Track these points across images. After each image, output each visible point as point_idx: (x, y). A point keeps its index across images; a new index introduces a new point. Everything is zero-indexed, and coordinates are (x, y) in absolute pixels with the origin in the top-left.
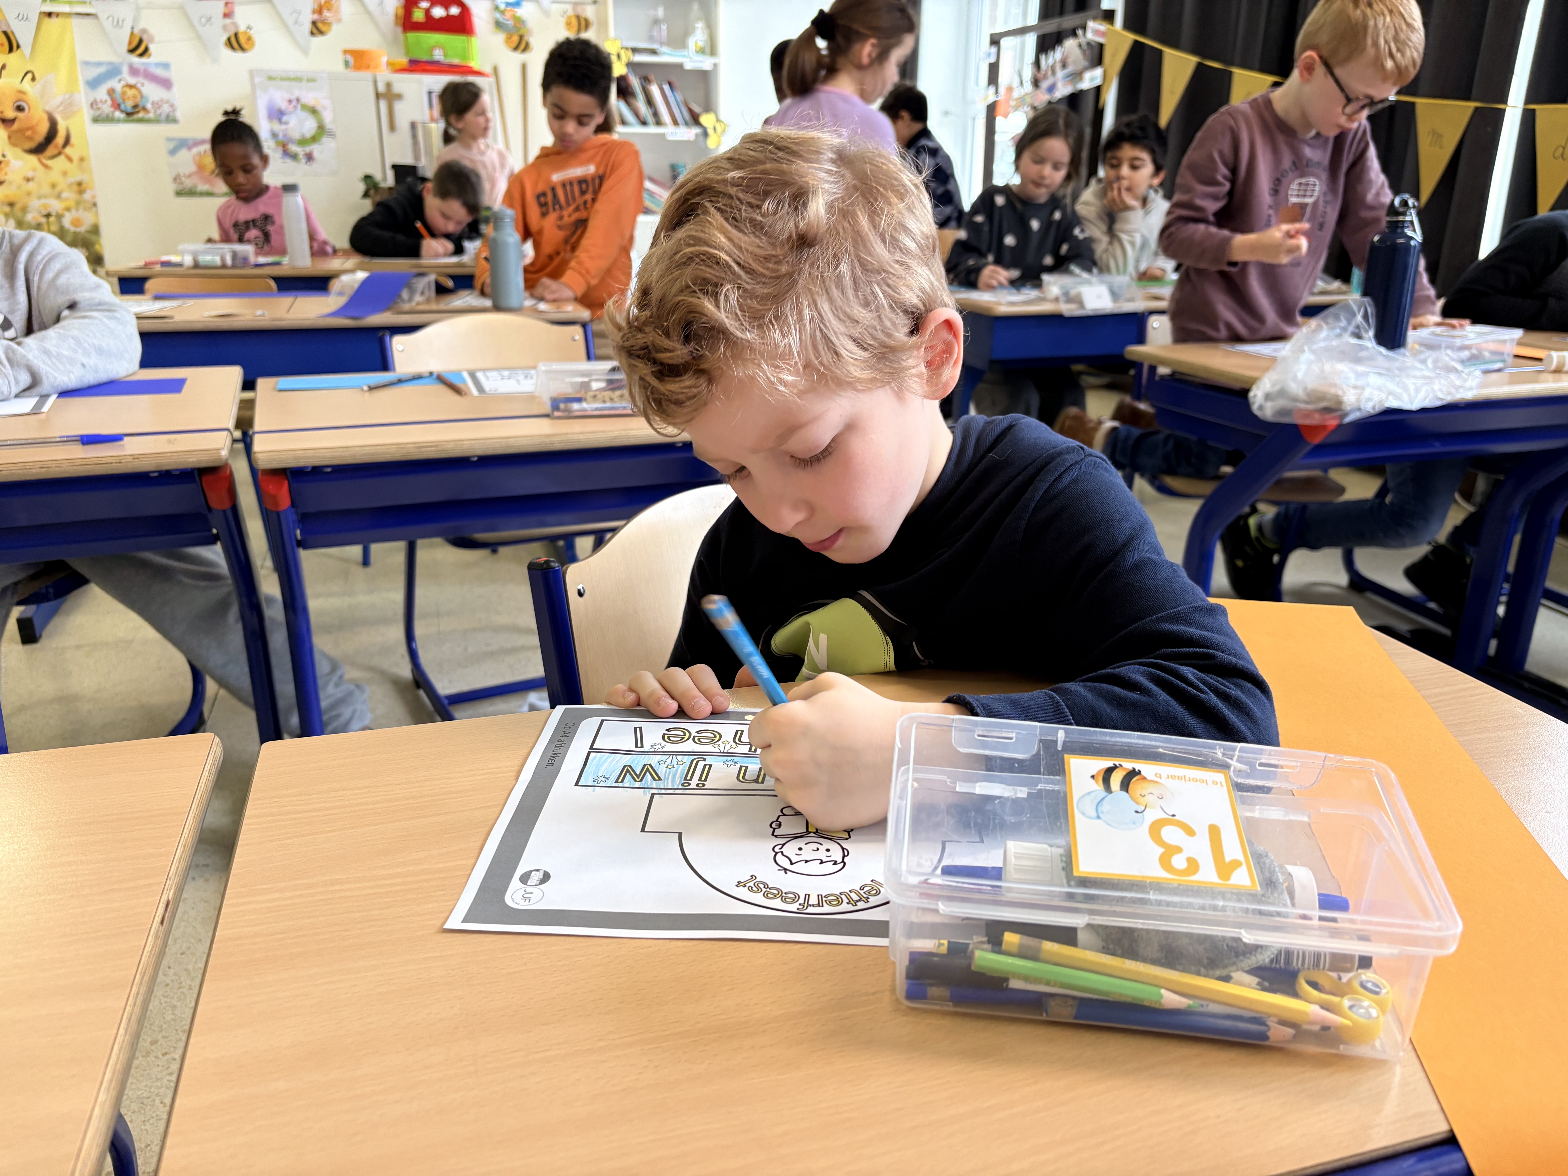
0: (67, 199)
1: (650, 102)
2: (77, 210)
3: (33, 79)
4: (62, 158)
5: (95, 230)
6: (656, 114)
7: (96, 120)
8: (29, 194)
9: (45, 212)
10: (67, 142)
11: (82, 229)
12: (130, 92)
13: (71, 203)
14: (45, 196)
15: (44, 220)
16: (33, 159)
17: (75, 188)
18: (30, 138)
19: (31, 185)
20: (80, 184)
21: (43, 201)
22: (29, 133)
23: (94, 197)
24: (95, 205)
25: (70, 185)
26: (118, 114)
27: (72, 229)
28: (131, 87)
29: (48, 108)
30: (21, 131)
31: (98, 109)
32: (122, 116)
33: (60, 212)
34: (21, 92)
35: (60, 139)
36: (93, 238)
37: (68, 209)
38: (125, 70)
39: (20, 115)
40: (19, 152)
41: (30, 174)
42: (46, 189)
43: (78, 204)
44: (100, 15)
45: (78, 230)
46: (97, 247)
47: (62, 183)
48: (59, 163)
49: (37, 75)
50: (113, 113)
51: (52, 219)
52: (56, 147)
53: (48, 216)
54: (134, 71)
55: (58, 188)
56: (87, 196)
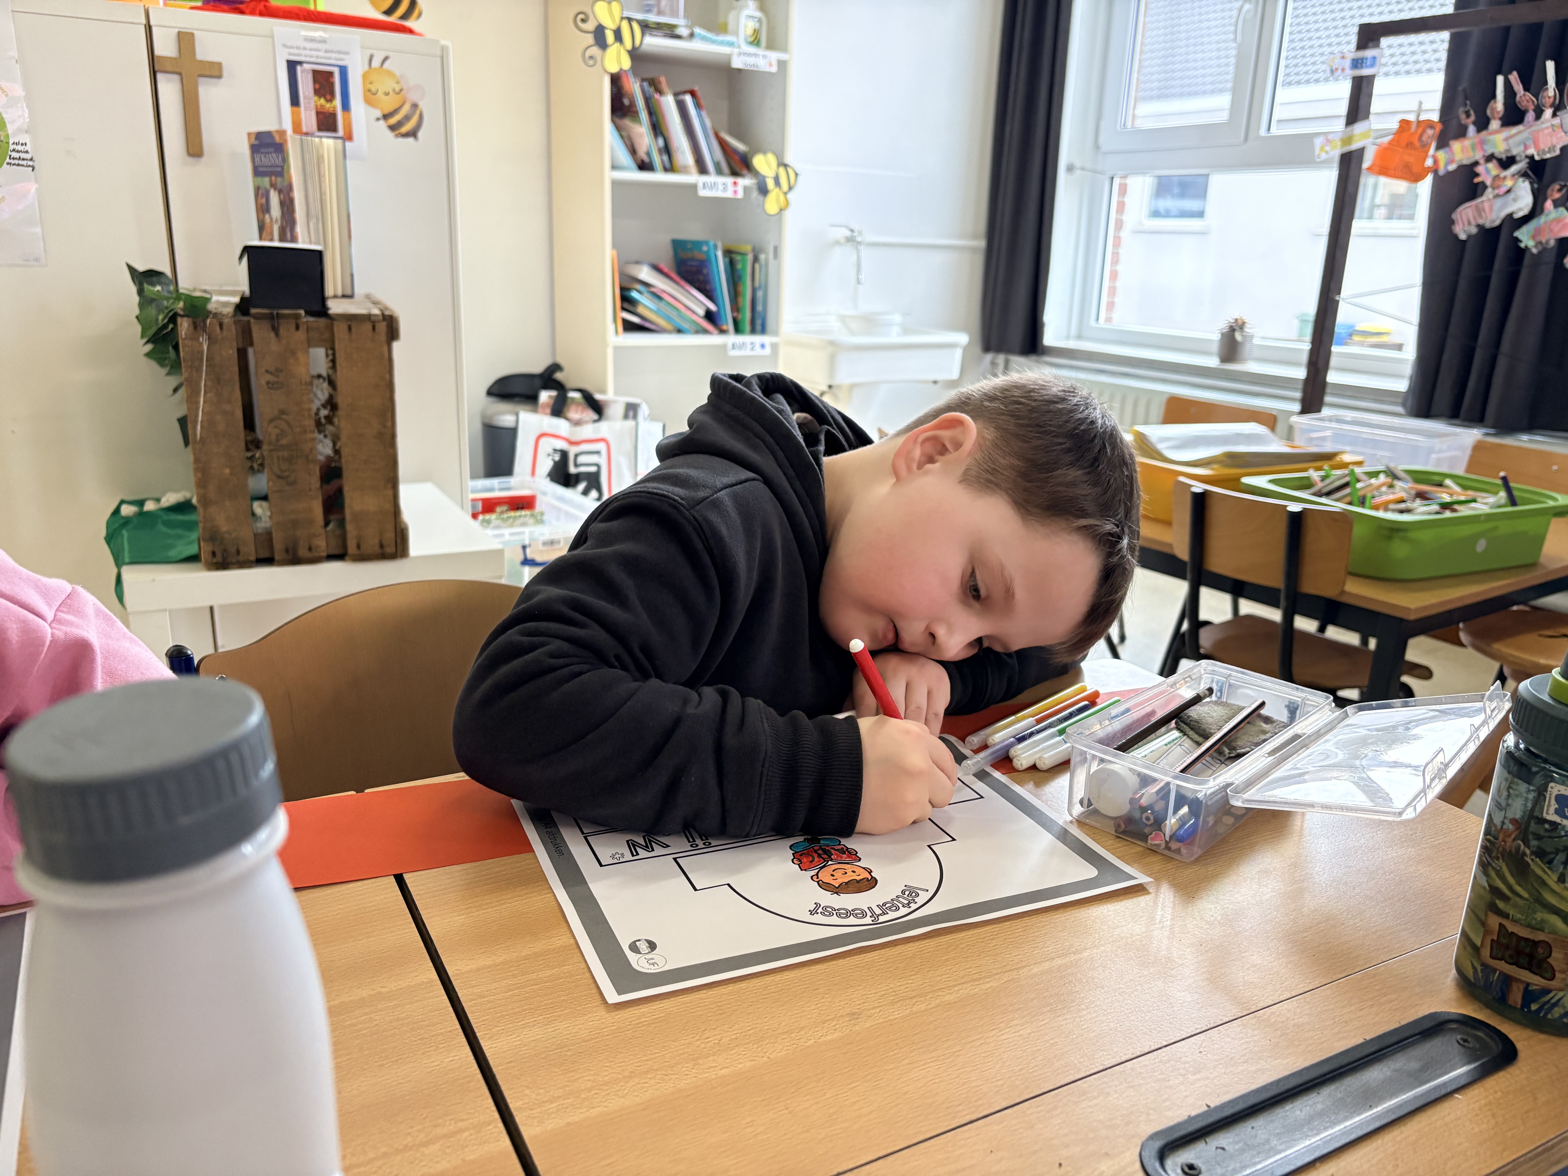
1: (657, 128)
6: (667, 150)
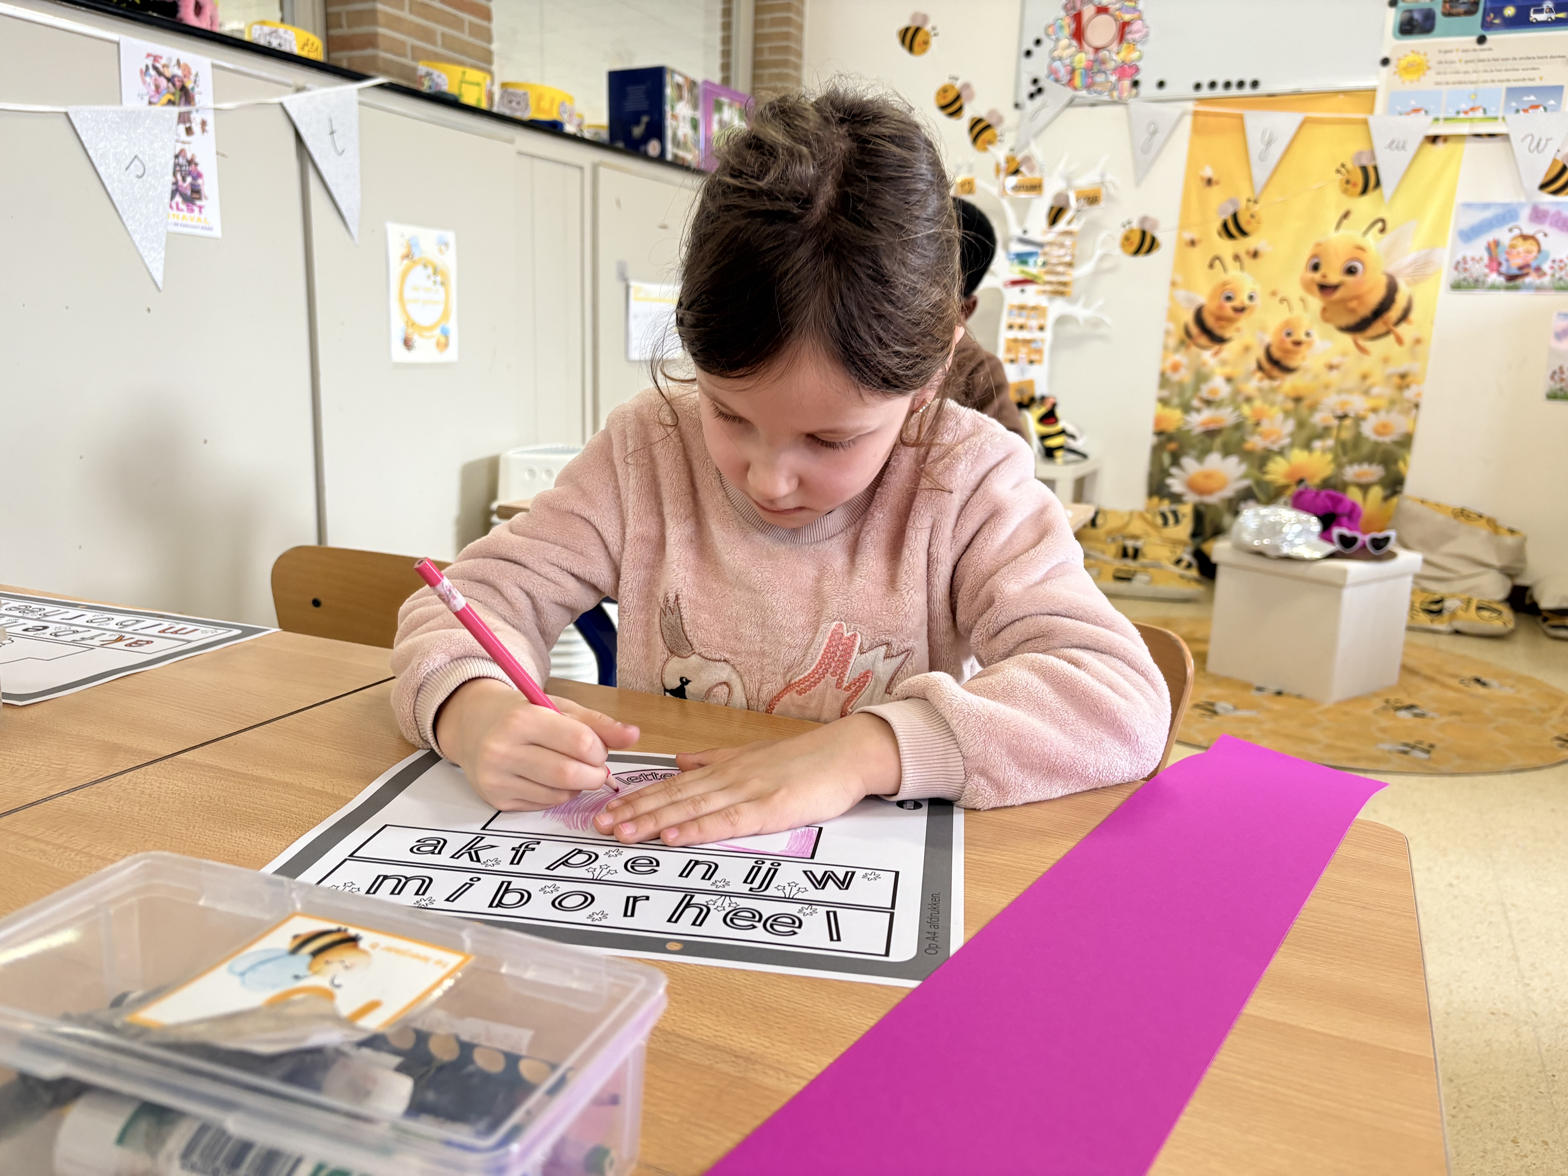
0: (1379, 396)
2: (1389, 411)
3: (1383, 230)
4: (1391, 338)
5: (1406, 442)
7: (1457, 286)
8: (1327, 387)
9: (1340, 412)
10: (1404, 317)
11: (1387, 439)
12: (1522, 247)
13: (1382, 403)
14: (1349, 391)
15: (1335, 423)
16: (1347, 340)
17: (1396, 380)
18: (1353, 311)
19: (1334, 375)
20: (1403, 376)
21: (1344, 397)
22: (1353, 304)
23: (1419, 395)
24: (1417, 406)
25: (1389, 377)
26: (1495, 278)
27: (1373, 437)
28: (1525, 238)
29: (1391, 270)
30: (1344, 301)
31: (1465, 270)
32: (1501, 280)
33: (1362, 413)
34: (1361, 248)
35: (1394, 313)
36: (1399, 451)
37: (1375, 410)
38: (1525, 213)
39: (1349, 279)
40: (1331, 329)
41: (1335, 361)
42: (1353, 380)
43: (1392, 402)
44: (1512, 137)
45: (1380, 439)
46: (1401, 465)
47: (1378, 375)
48: (1382, 347)
49: (1389, 226)
50: (1486, 275)
51: (1348, 422)
52: (1385, 323)
53: (1343, 417)
54: (1538, 215)
55: (1369, 381)
56: (1409, 394)
